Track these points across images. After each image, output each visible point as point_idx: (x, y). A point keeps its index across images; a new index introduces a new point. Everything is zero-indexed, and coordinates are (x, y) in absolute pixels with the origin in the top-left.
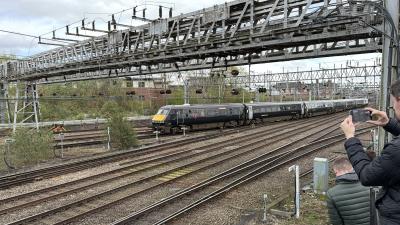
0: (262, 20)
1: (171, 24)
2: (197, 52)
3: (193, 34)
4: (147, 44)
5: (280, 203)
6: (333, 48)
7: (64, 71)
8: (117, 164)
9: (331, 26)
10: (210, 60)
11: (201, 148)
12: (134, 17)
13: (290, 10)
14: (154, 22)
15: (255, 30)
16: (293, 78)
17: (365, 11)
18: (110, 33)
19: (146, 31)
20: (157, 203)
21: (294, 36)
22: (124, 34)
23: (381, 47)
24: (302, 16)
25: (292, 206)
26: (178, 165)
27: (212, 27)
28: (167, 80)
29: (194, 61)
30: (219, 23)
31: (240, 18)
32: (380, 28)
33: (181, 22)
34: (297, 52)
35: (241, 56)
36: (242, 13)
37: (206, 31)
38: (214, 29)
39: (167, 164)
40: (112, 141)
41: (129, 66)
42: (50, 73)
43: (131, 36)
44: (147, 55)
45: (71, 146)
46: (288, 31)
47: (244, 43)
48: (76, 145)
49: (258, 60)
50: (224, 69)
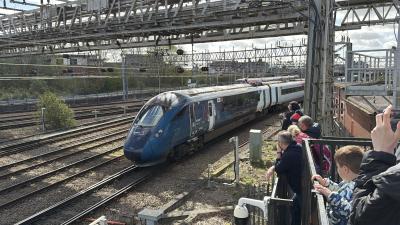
2: (140, 31)
3: (135, 11)
4: (85, 19)
5: (221, 172)
6: (265, 30)
9: (266, 11)
10: (152, 38)
15: (198, 10)
16: (229, 57)
18: (42, 7)
19: (84, 6)
21: (233, 18)
22: (59, 8)
23: (307, 30)
27: (155, 5)
28: (102, 58)
29: (134, 39)
30: (162, 3)
32: (306, 13)
34: (235, 33)
35: (183, 36)
37: (148, 8)
38: (157, 8)
40: (46, 123)
41: (65, 42)
43: (64, 12)
44: (87, 32)
46: (228, 13)
47: (187, 23)
49: (199, 39)
50: (168, 47)
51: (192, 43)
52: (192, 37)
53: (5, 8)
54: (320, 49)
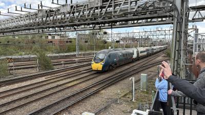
0: (118, 7)
1: (72, 7)
2: (86, 22)
3: (83, 12)
4: (59, 17)
5: (125, 95)
6: (151, 22)
7: (14, 29)
8: (44, 78)
9: (151, 12)
10: (91, 26)
11: (86, 70)
12: (53, 3)
13: (131, 3)
14: (63, 6)
15: (115, 12)
16: (131, 36)
17: (166, 5)
18: (39, 10)
19: (59, 10)
20: (66, 96)
21: (133, 16)
22: (46, 11)
23: (173, 22)
24: (137, 6)
25: (131, 96)
26: (75, 78)
27: (93, 9)
28: (67, 35)
29: (83, 26)
30: (97, 8)
31: (107, 5)
32: (172, 13)
33: (77, 6)
34: (134, 23)
35: (107, 25)
36: (108, 3)
37: (90, 11)
38: (94, 11)
39: (70, 78)
40: (39, 67)
41: (49, 28)
42: (6, 31)
43: (50, 12)
44: (60, 23)
45: (18, 69)
46: (130, 13)
47: (109, 18)
48: (20, 69)
49: (115, 26)
50: (99, 30)
51: (112, 28)
52: (111, 25)
53: (22, 11)
54: (180, 32)
